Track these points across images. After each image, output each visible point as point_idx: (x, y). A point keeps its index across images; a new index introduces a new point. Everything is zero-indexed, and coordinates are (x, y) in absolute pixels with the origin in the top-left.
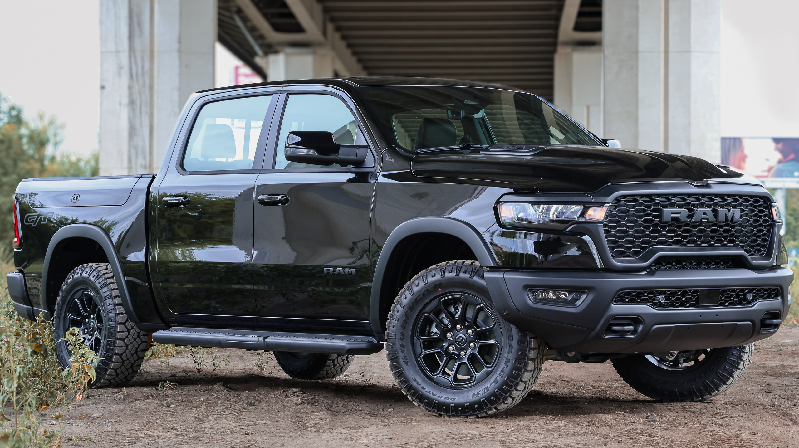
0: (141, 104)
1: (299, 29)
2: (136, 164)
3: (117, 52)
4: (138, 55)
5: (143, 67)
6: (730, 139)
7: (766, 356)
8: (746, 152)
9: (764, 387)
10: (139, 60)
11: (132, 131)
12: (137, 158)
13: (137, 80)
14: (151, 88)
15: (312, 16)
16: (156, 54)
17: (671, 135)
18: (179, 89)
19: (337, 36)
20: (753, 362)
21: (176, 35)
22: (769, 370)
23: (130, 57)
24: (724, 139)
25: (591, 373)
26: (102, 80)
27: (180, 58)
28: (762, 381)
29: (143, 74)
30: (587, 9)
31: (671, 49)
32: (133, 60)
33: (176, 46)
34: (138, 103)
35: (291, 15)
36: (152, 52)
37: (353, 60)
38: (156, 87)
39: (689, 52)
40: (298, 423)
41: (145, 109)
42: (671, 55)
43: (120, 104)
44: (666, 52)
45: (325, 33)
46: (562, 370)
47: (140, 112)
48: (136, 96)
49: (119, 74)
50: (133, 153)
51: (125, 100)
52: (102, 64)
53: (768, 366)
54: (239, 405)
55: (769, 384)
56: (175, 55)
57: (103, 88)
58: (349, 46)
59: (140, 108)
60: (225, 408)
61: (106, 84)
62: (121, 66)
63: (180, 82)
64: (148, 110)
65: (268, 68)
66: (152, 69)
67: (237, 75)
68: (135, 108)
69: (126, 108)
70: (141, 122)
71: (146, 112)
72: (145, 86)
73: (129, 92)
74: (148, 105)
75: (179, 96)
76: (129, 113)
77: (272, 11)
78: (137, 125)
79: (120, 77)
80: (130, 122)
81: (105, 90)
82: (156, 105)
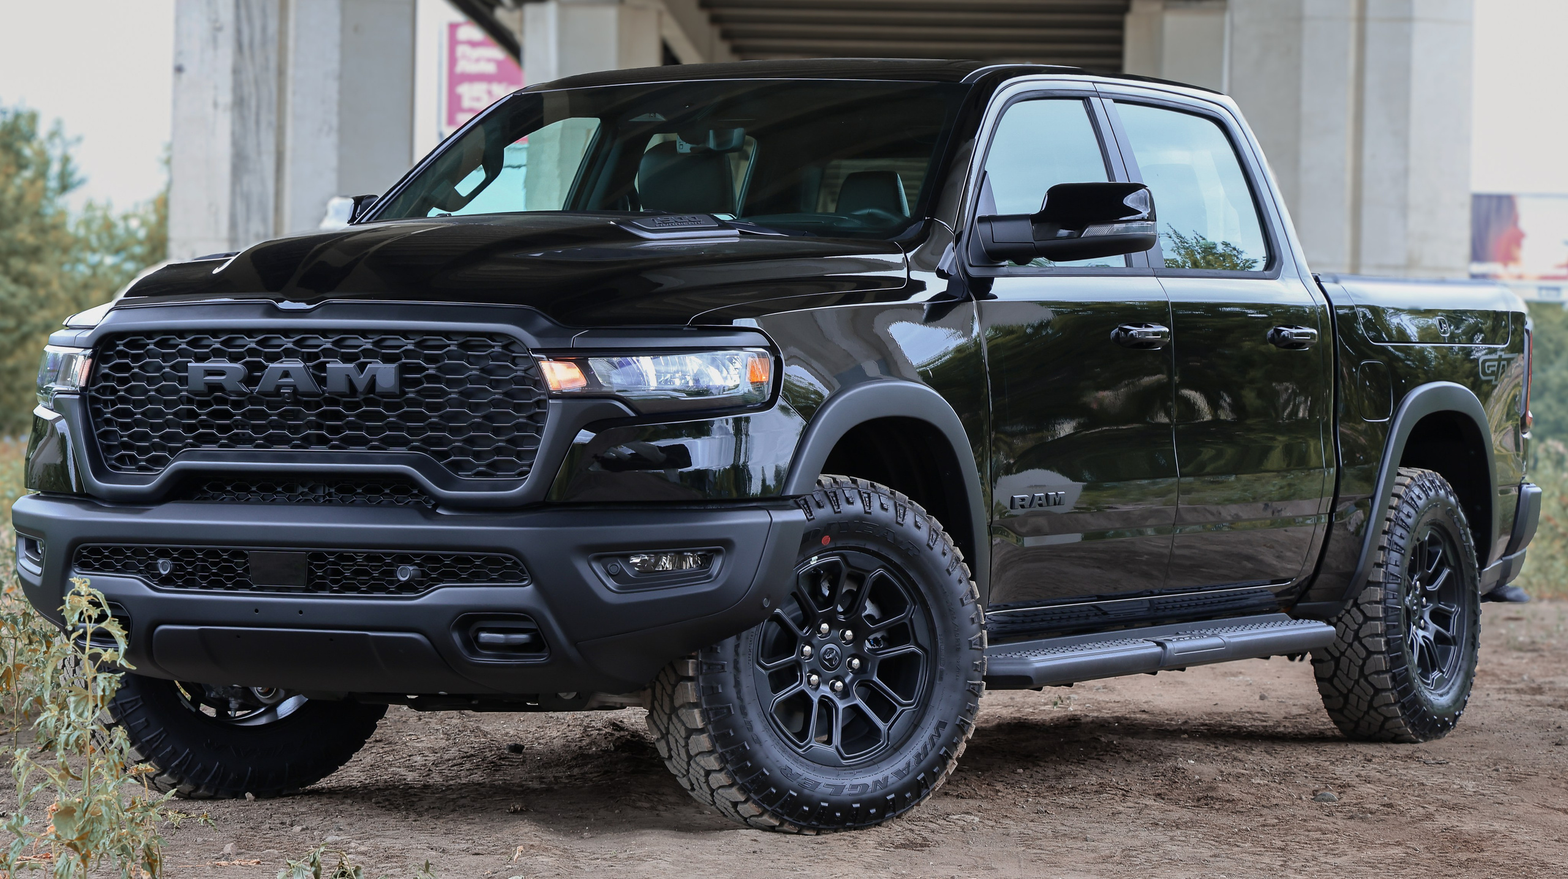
0: (258, 107)
2: (247, 231)
4: (255, 2)
5: (264, 29)
6: (1490, 197)
7: (1556, 665)
8: (1524, 224)
9: (1550, 733)
10: (256, 13)
11: (240, 163)
12: (248, 219)
13: (252, 56)
14: (281, 72)
16: (292, 1)
17: (1368, 193)
18: (341, 77)
20: (1529, 677)
22: (1561, 697)
23: (237, 6)
24: (1477, 198)
25: (1198, 696)
26: (179, 53)
27: (343, 10)
28: (1546, 719)
29: (264, 43)
32: (243, 12)
34: (253, 103)
38: (291, 71)
39: (1409, 19)
40: (613, 791)
41: (268, 117)
42: (1372, 28)
43: (215, 105)
44: (1361, 19)
46: (1138, 688)
47: (257, 122)
48: (249, 90)
49: (215, 41)
50: (241, 207)
51: (226, 97)
52: (177, 21)
53: (1560, 689)
54: (491, 751)
55: (1560, 727)
56: (334, 3)
57: (179, 69)
59: (258, 114)
60: (463, 757)
61: (185, 63)
62: (218, 25)
63: (343, 61)
64: (273, 118)
65: (522, 32)
66: (282, 32)
67: (453, 42)
68: (246, 113)
69: (228, 115)
70: (258, 144)
71: (270, 123)
72: (267, 68)
73: (235, 81)
74: (274, 108)
75: (340, 92)
76: (234, 124)
78: (250, 149)
79: (215, 49)
80: (235, 143)
81: (184, 75)
82: (290, 109)
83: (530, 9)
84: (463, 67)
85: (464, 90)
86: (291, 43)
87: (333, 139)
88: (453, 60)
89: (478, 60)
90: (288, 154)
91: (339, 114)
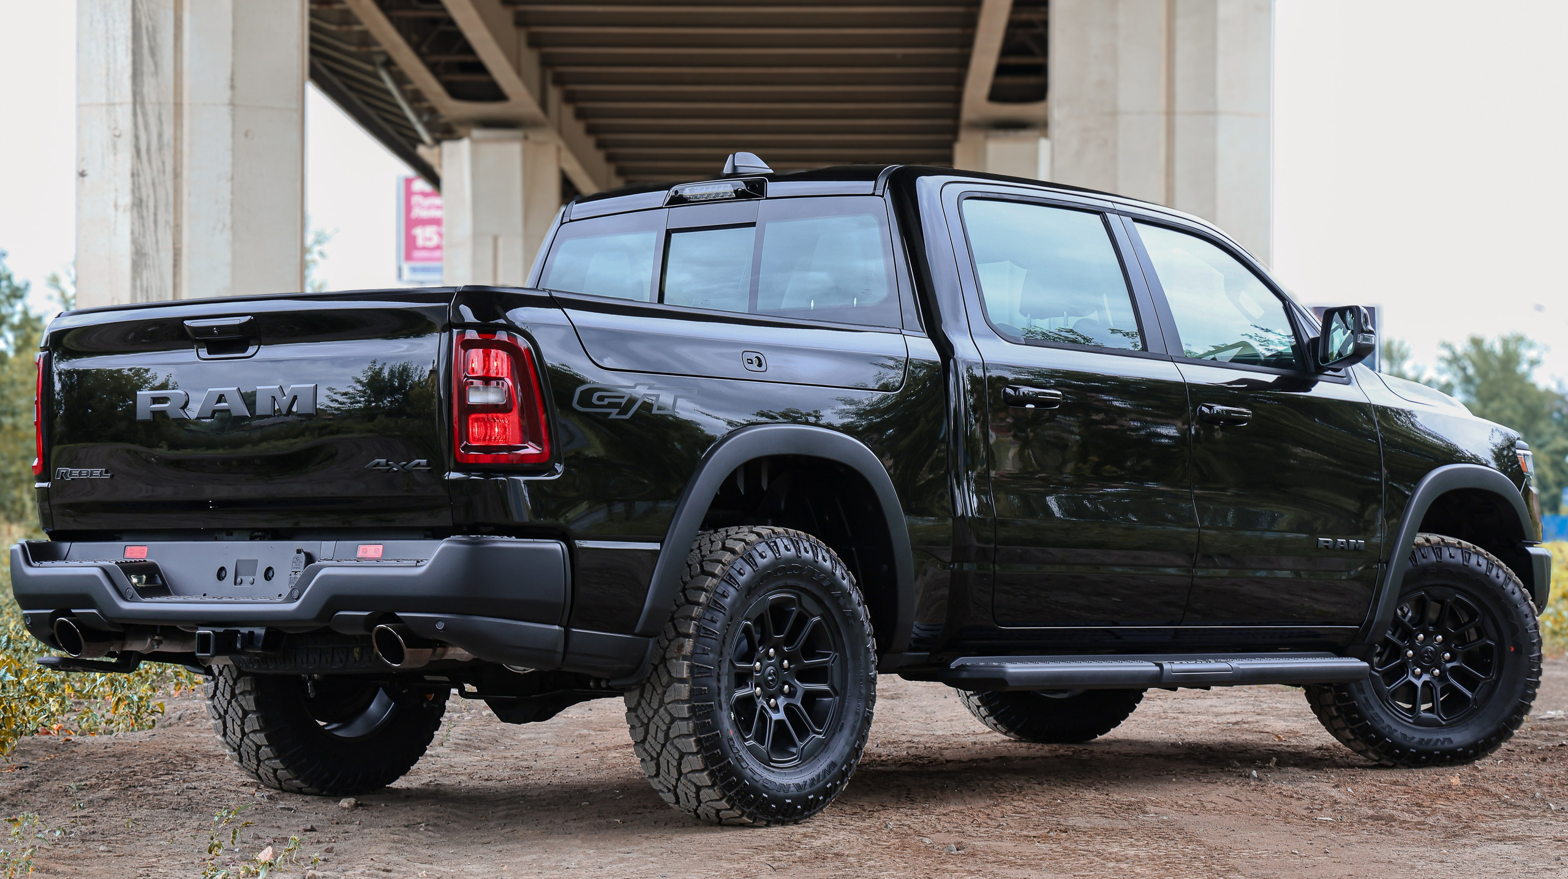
0: (156, 207)
1: (496, 94)
3: (111, 104)
4: (150, 108)
5: (160, 136)
10: (153, 122)
11: (140, 260)
13: (150, 161)
14: (177, 175)
15: (519, 72)
16: (186, 109)
18: (232, 179)
19: (568, 111)
21: (227, 72)
23: (135, 115)
26: (81, 159)
27: (233, 117)
29: (160, 149)
30: (1012, 60)
31: (1180, 105)
32: (140, 120)
33: (227, 94)
34: (151, 204)
35: (479, 67)
36: (178, 106)
37: (598, 157)
38: (185, 174)
39: (1214, 113)
41: (165, 217)
42: (1180, 121)
43: (116, 206)
44: (1170, 113)
45: (543, 104)
47: (155, 222)
48: (147, 192)
49: (114, 147)
51: (126, 199)
52: (79, 130)
56: (226, 110)
57: (82, 174)
58: (591, 130)
59: (155, 214)
61: (89, 171)
62: (117, 133)
63: (234, 164)
64: (171, 218)
65: (440, 165)
66: (177, 138)
67: (409, 193)
68: (145, 214)
69: (128, 214)
70: (157, 242)
71: (167, 222)
72: (164, 172)
73: (133, 183)
74: (171, 209)
75: (232, 193)
76: (133, 223)
77: (444, 58)
78: (149, 246)
79: (115, 154)
80: (134, 241)
81: (86, 179)
82: (185, 208)
83: (447, 146)
84: (417, 213)
85: (418, 232)
86: (186, 148)
87: (227, 235)
88: (409, 208)
89: (429, 207)
90: (185, 251)
91: (232, 212)
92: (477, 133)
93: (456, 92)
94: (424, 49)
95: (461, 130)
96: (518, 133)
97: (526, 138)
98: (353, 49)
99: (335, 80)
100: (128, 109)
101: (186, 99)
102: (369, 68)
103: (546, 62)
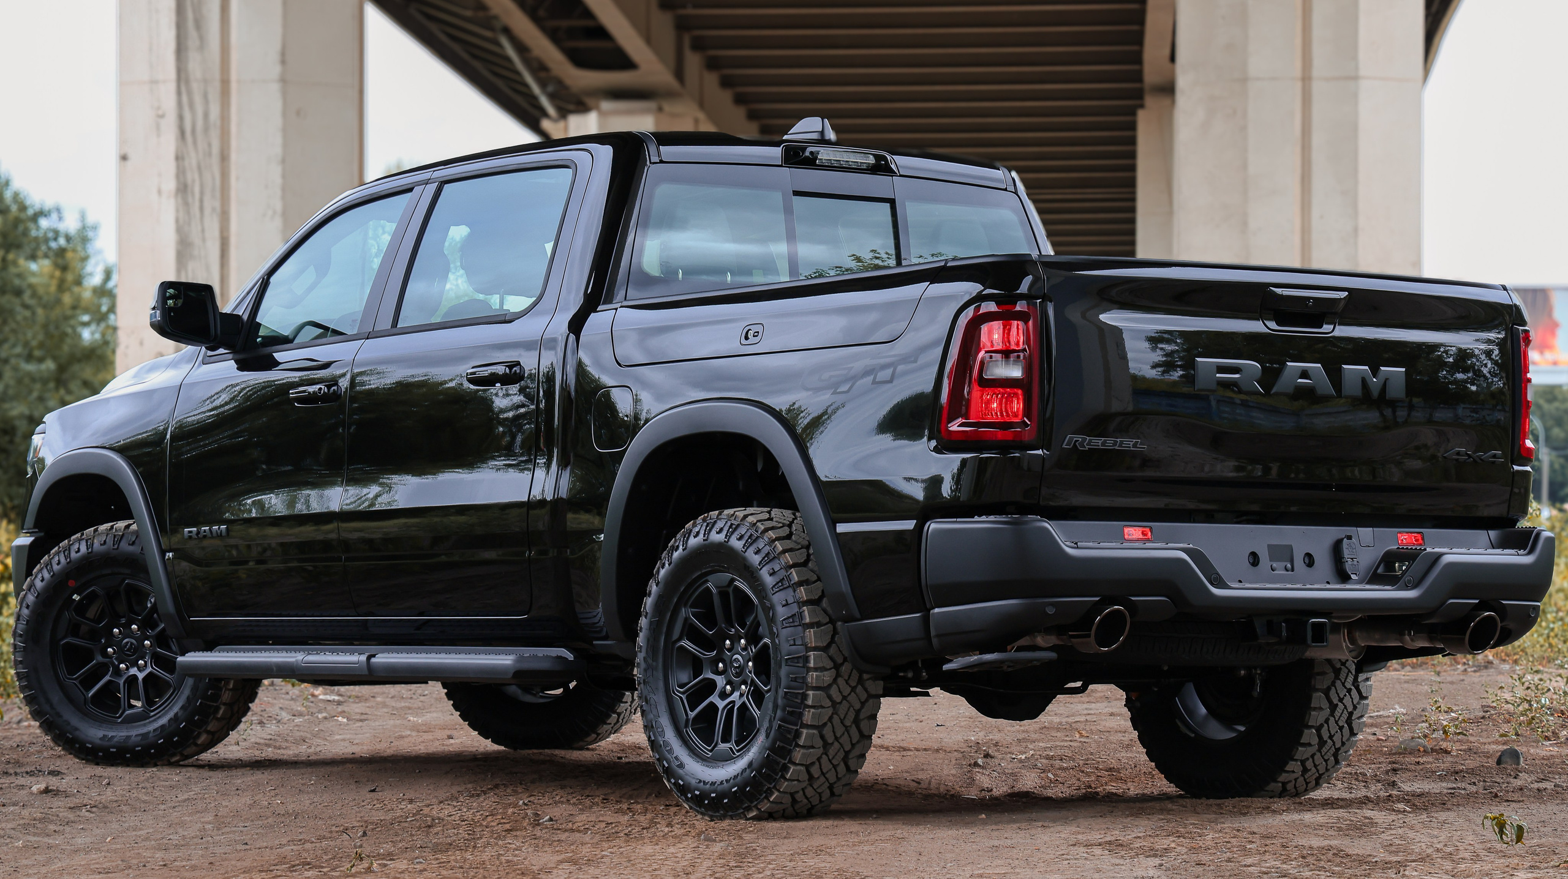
0: (202, 193)
1: (623, 62)
3: (154, 82)
4: (195, 87)
5: (206, 115)
10: (198, 99)
11: (184, 250)
13: (195, 142)
14: (224, 158)
15: (648, 40)
16: (234, 86)
18: (283, 161)
19: (712, 79)
21: (277, 46)
23: (179, 93)
26: (122, 141)
27: (284, 94)
29: (206, 129)
31: (1316, 72)
32: (185, 98)
33: (276, 70)
34: (197, 190)
36: (225, 83)
38: (233, 157)
39: (1356, 78)
41: (212, 203)
42: (1317, 87)
43: (159, 192)
44: (1306, 79)
47: (201, 209)
48: (192, 176)
49: (158, 128)
51: (170, 184)
52: (120, 109)
56: (275, 88)
57: (124, 158)
58: (741, 99)
59: (201, 201)
61: (131, 154)
62: (160, 112)
63: (285, 145)
64: (217, 204)
66: (225, 117)
68: (190, 200)
69: (172, 201)
70: (203, 231)
71: (214, 209)
72: (210, 155)
73: (178, 167)
74: (218, 194)
75: (284, 176)
76: (177, 211)
77: (565, 23)
78: (195, 236)
79: (159, 135)
80: (179, 230)
81: (129, 163)
82: (233, 194)
83: (573, 120)
86: (233, 128)
87: (278, 222)
90: (233, 240)
91: (283, 198)
92: (606, 105)
93: (580, 60)
94: (542, 13)
95: (589, 101)
96: (651, 105)
97: (660, 109)
98: (468, 13)
99: (457, 48)
100: (172, 87)
101: (234, 76)
102: (488, 34)
103: (682, 26)
